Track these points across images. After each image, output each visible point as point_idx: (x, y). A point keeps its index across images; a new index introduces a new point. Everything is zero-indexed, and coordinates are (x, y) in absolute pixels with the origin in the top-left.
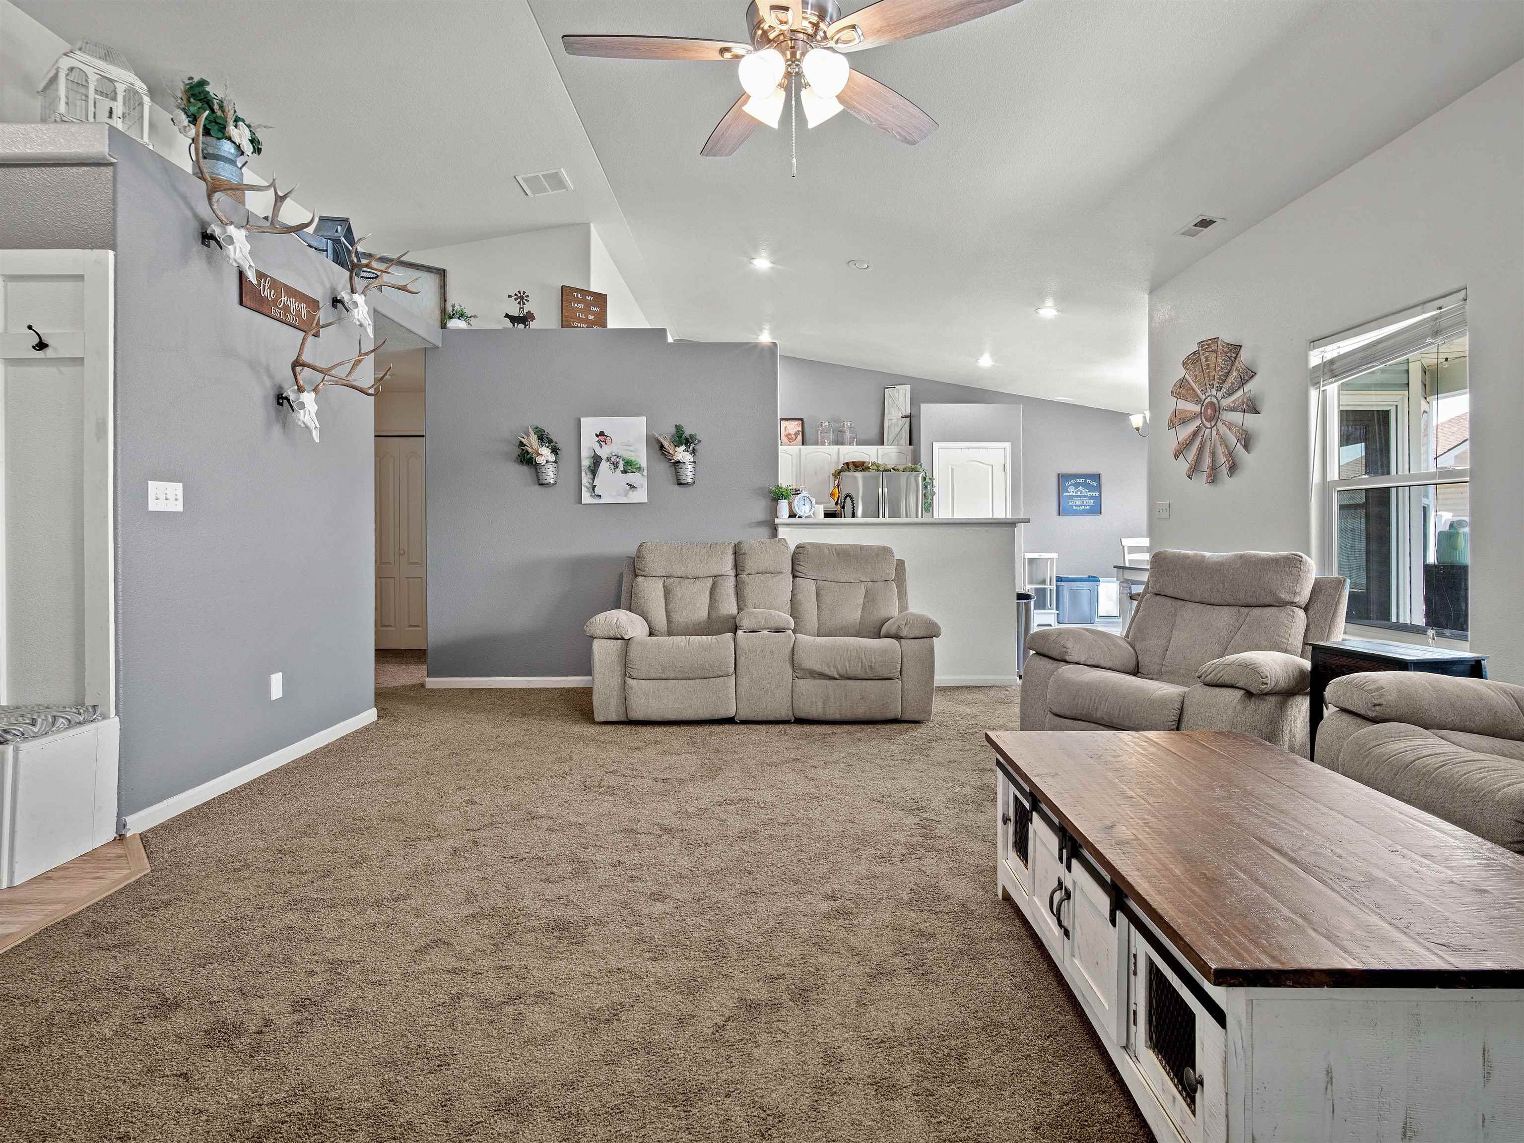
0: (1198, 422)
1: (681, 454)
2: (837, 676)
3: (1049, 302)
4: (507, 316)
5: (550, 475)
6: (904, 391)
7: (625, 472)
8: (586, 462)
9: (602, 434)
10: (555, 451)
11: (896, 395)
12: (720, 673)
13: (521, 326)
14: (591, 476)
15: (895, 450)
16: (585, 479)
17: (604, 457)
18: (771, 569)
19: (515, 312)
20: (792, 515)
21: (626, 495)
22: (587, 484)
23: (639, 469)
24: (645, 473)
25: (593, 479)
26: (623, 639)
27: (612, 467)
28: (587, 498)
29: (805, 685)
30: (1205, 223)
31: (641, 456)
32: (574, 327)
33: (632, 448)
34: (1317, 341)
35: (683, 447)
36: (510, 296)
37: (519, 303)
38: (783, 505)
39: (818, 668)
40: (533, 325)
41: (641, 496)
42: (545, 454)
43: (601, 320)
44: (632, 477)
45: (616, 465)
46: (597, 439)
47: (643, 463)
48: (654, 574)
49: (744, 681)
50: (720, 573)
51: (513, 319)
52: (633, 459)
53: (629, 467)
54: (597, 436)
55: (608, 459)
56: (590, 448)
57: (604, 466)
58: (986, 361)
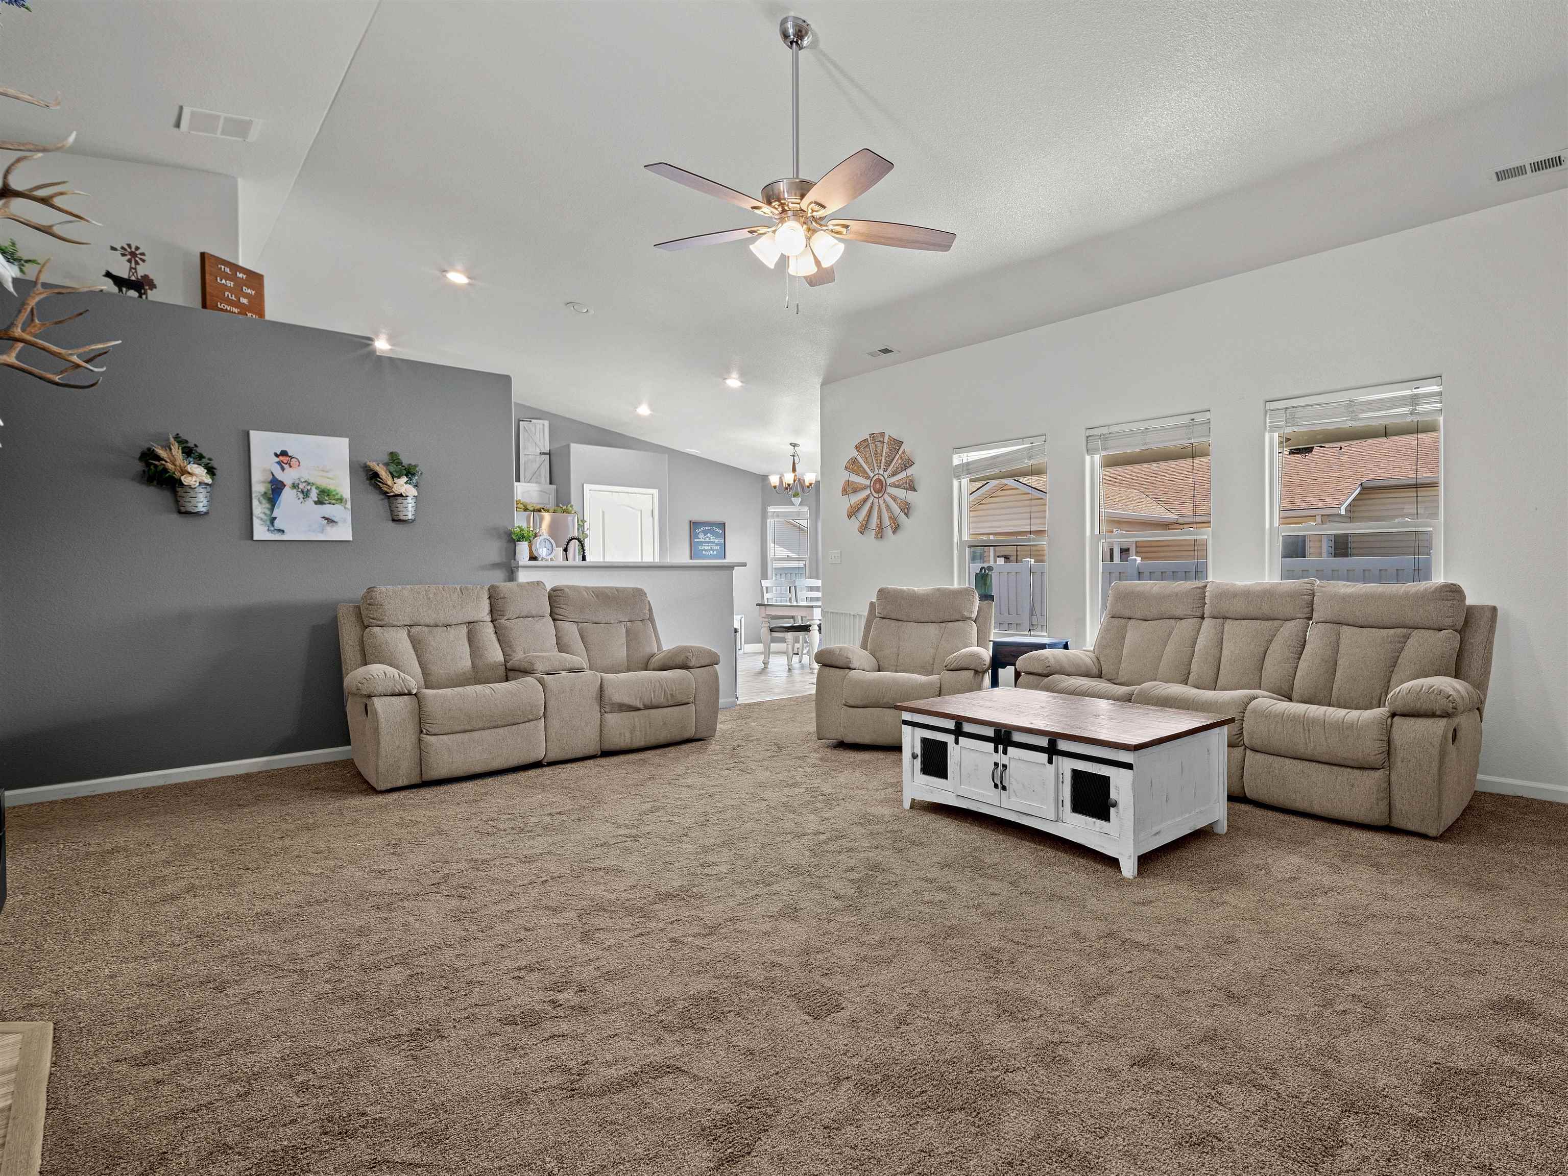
0: (867, 492)
1: (401, 486)
2: (642, 707)
3: (735, 375)
4: (108, 275)
5: (201, 501)
6: (541, 426)
7: (319, 502)
8: (259, 487)
9: (284, 453)
10: (211, 471)
11: (533, 429)
13: (133, 293)
14: (268, 506)
15: (537, 489)
16: (259, 509)
17: (288, 482)
18: (534, 613)
19: (122, 271)
20: (533, 558)
21: (322, 531)
22: (262, 516)
23: (341, 500)
24: (349, 505)
25: (272, 510)
27: (301, 496)
28: (261, 532)
29: (612, 719)
30: (886, 351)
31: (343, 485)
32: (222, 310)
33: (330, 475)
34: (958, 449)
35: (405, 479)
36: (113, 249)
37: (129, 261)
38: (523, 548)
39: (627, 700)
40: (152, 295)
41: (343, 532)
42: (196, 475)
43: (257, 304)
44: (328, 510)
45: (306, 494)
46: (277, 460)
47: (345, 492)
48: (395, 623)
49: (555, 723)
50: (475, 619)
51: (119, 282)
52: (332, 487)
53: (325, 496)
54: (276, 455)
55: (295, 486)
56: (264, 470)
57: (288, 496)
58: (644, 410)
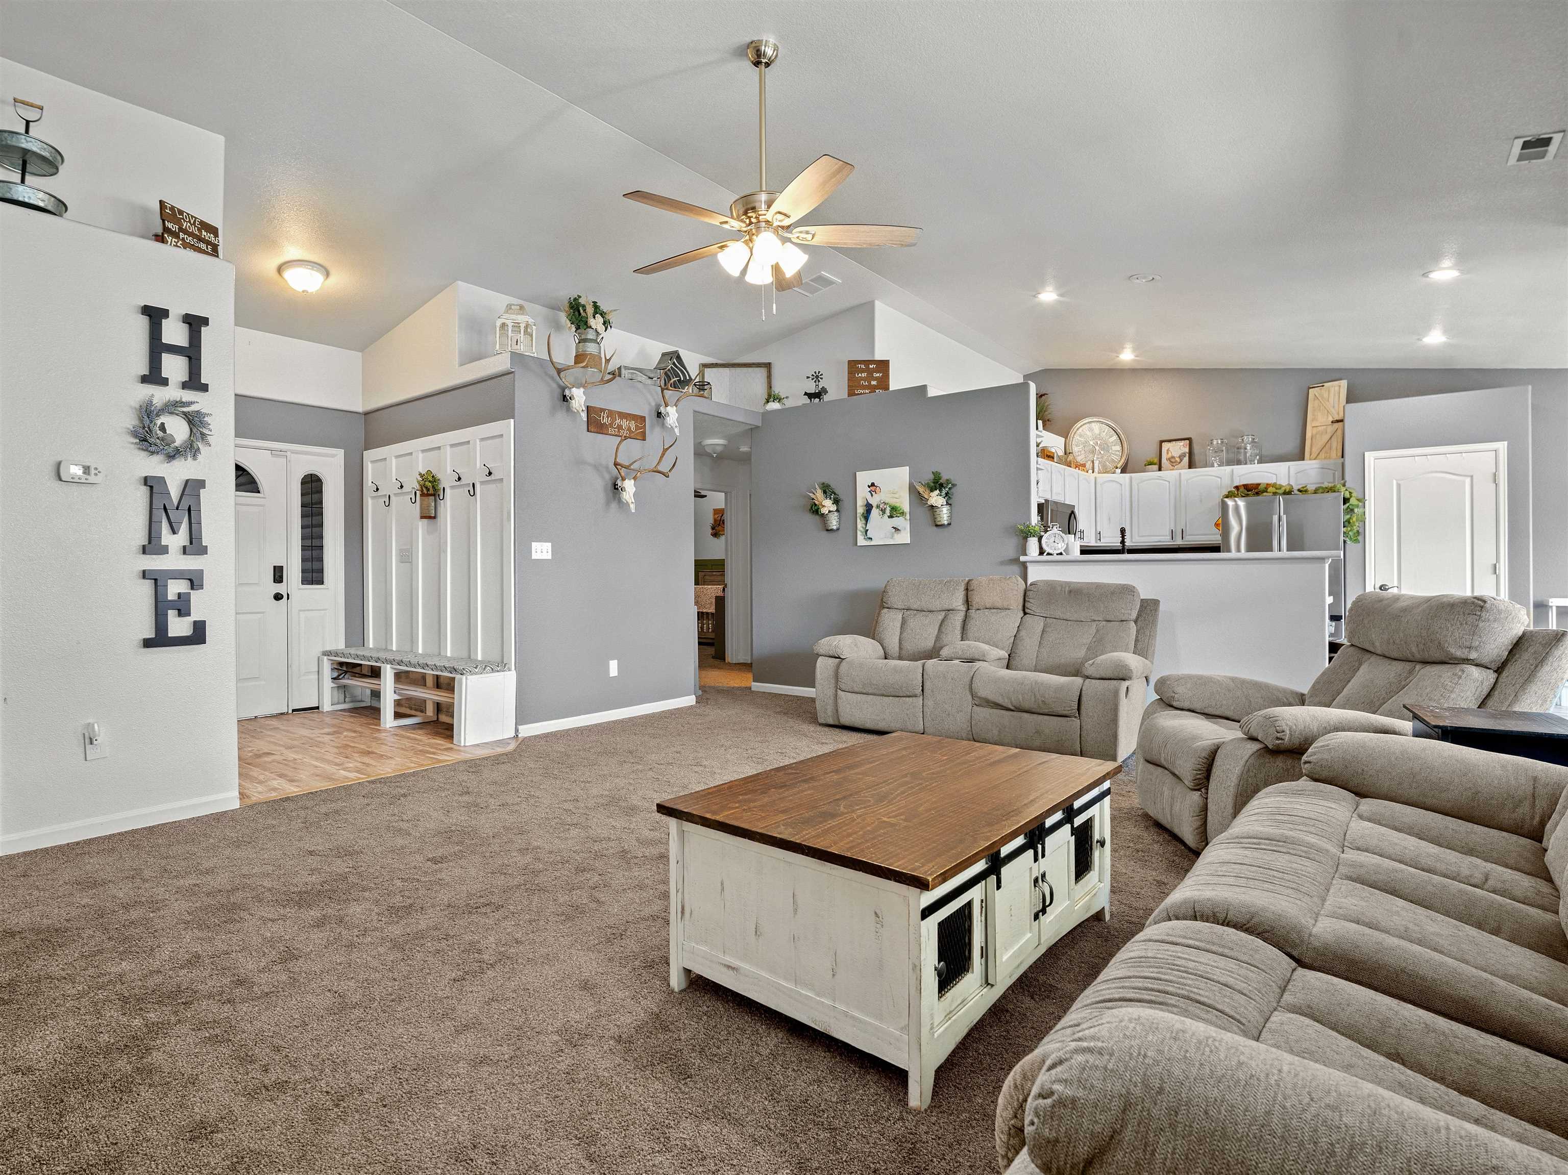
1: (936, 499)
4: (806, 394)
5: (834, 523)
6: (1337, 388)
7: (891, 517)
8: (860, 510)
9: (873, 485)
10: (836, 502)
11: (1326, 395)
12: (908, 694)
13: (817, 400)
14: (864, 522)
16: (860, 524)
17: (874, 505)
19: (812, 389)
21: (892, 537)
22: (861, 529)
23: (903, 514)
24: (908, 517)
25: (866, 525)
26: (840, 658)
27: (881, 513)
28: (861, 541)
29: (982, 713)
30: (1536, 143)
32: (858, 394)
33: (896, 496)
35: (937, 492)
36: (808, 377)
37: (815, 382)
38: (1033, 543)
39: (991, 697)
40: (826, 398)
41: (904, 538)
42: (828, 505)
43: (884, 384)
44: (897, 521)
45: (884, 511)
46: (869, 489)
47: (906, 508)
48: (896, 606)
49: (930, 703)
51: (811, 396)
52: (897, 505)
53: (895, 512)
54: (869, 487)
55: (878, 507)
56: (863, 498)
57: (875, 512)
58: (1435, 337)
